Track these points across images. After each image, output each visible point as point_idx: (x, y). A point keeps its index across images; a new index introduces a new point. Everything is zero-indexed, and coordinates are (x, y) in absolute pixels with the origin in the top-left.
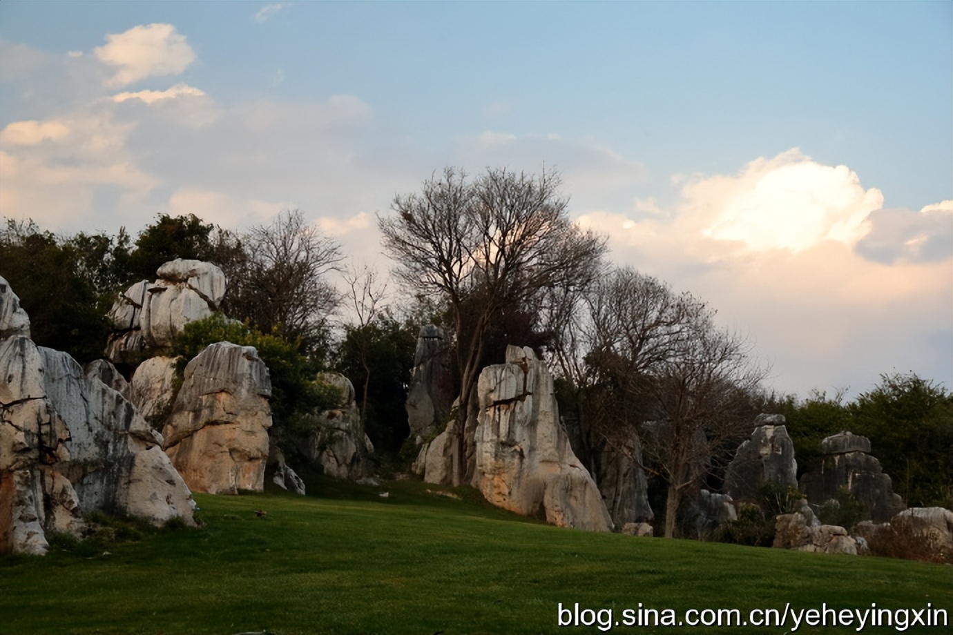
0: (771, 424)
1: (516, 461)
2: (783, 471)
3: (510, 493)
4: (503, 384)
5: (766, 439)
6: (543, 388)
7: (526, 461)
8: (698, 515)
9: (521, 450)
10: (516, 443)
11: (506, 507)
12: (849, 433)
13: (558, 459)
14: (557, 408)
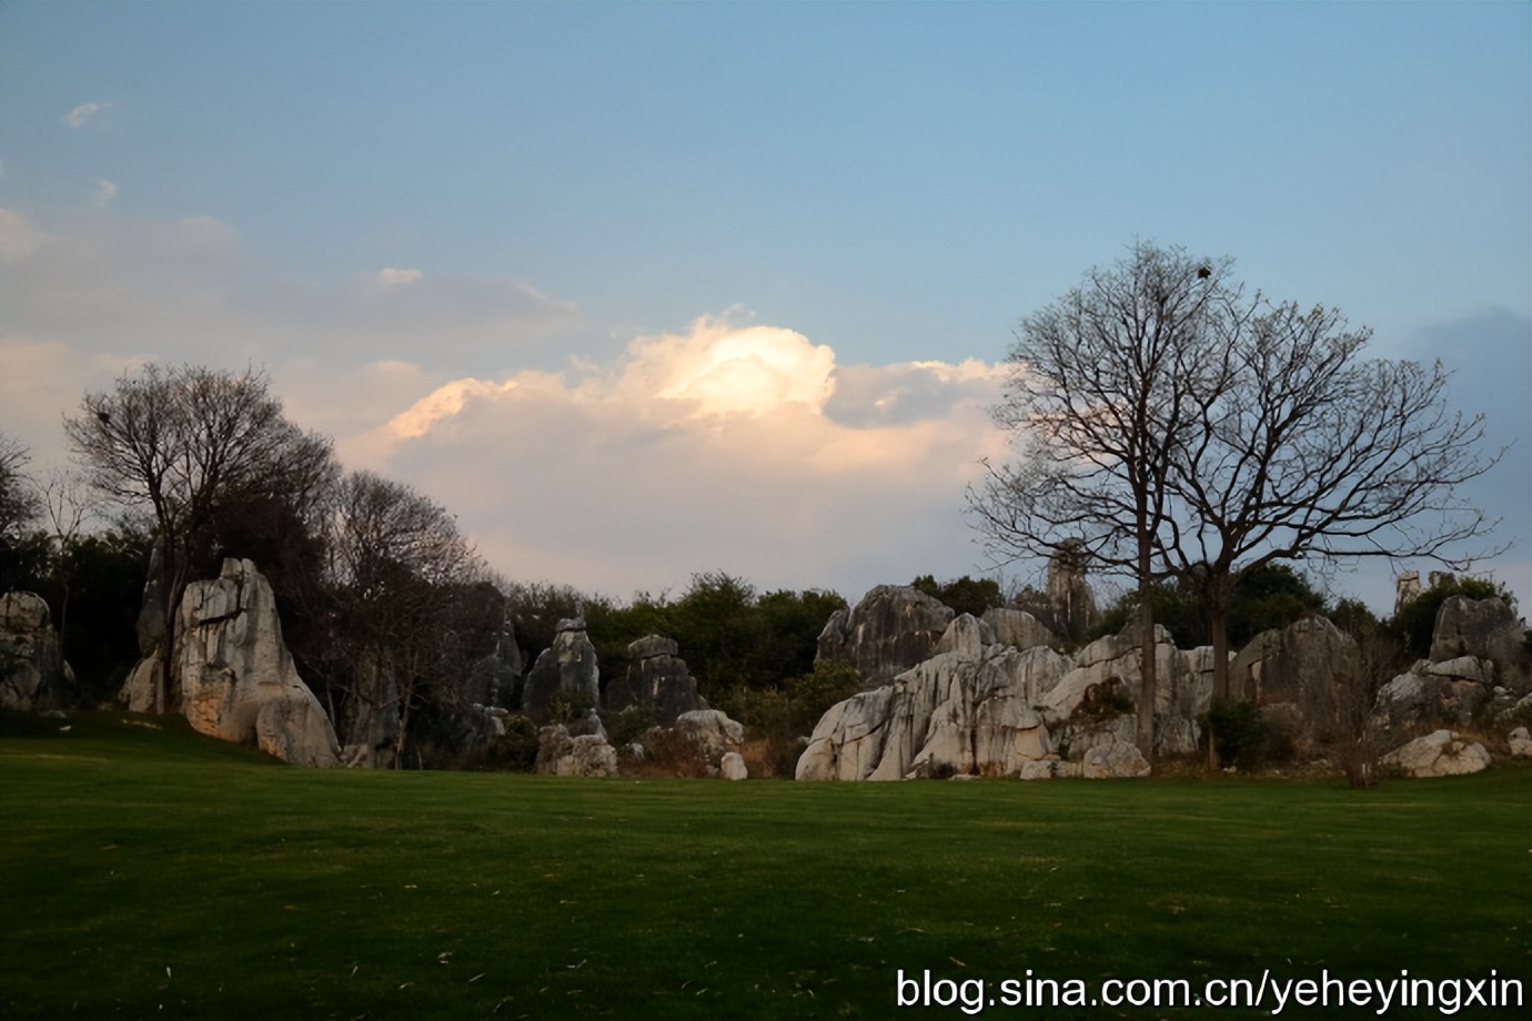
0: (570, 630)
1: (227, 684)
2: (583, 679)
3: (219, 719)
4: (211, 602)
5: (565, 647)
6: (262, 604)
7: (239, 684)
8: (469, 731)
9: (234, 672)
10: (227, 665)
11: (215, 734)
12: (656, 636)
13: (279, 680)
14: (279, 626)
